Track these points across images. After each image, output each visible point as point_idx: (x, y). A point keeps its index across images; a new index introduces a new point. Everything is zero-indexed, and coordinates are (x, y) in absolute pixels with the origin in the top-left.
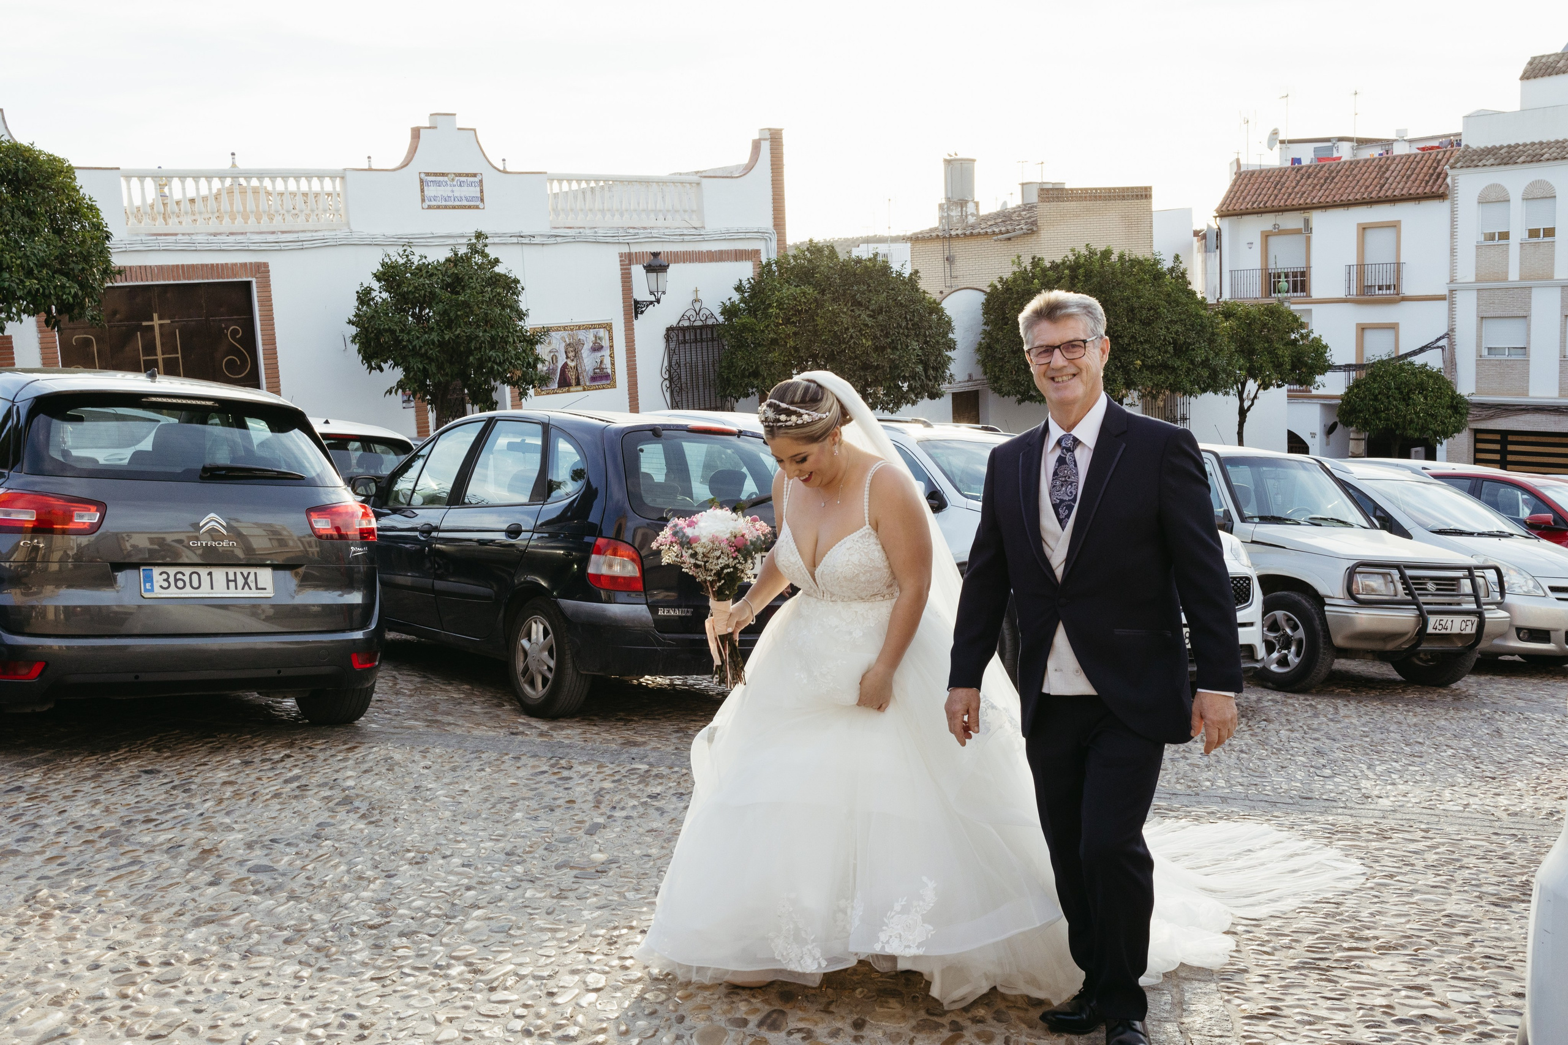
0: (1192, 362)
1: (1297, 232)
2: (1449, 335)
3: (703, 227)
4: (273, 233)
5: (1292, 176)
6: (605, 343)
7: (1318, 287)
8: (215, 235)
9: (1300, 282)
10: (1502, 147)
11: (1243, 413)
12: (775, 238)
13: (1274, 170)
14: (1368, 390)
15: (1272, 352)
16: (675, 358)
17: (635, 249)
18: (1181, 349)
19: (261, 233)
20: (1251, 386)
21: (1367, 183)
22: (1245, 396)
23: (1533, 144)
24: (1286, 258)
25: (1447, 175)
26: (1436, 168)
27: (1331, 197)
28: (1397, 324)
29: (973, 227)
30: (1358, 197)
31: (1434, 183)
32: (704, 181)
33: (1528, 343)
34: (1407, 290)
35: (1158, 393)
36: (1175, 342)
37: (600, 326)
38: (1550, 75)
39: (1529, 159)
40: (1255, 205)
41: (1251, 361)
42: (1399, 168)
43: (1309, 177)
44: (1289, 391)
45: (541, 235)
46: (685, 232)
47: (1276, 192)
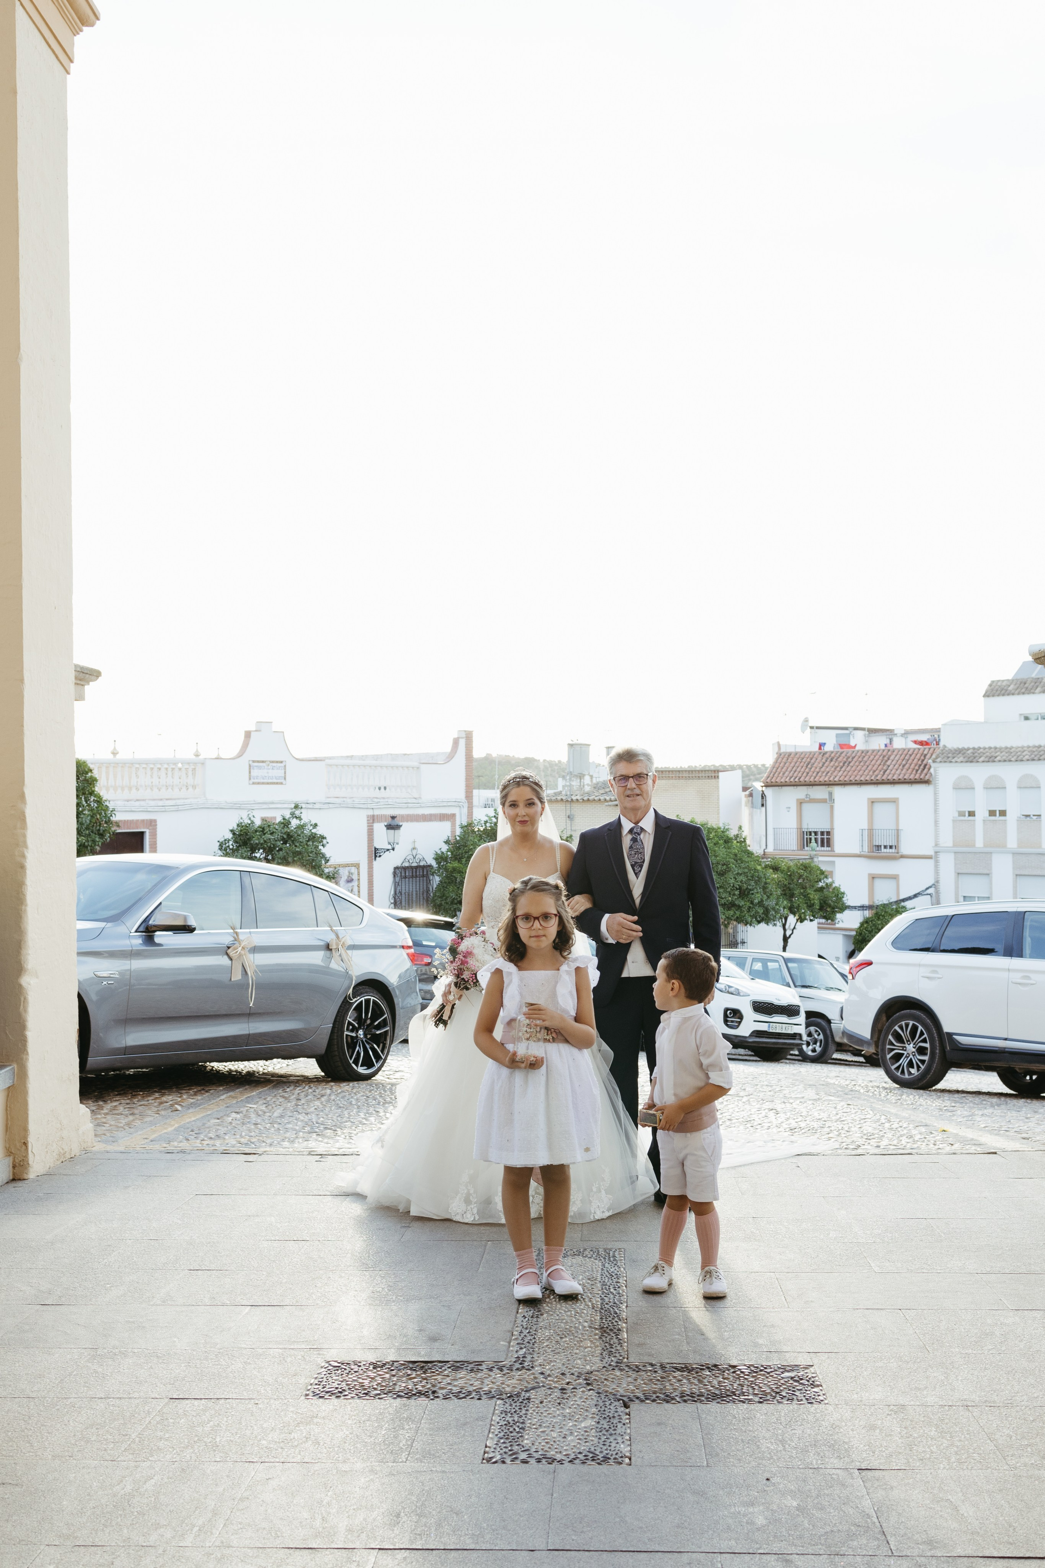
0: (752, 903)
1: (824, 801)
2: (935, 885)
3: (420, 798)
4: (161, 800)
5: (819, 759)
6: (355, 877)
7: (840, 844)
8: (128, 801)
9: (825, 839)
10: (968, 749)
11: (786, 939)
12: (466, 805)
13: (806, 753)
14: (874, 925)
15: (806, 896)
16: (399, 888)
17: (377, 812)
18: (744, 893)
19: (154, 800)
20: (792, 919)
21: (874, 768)
22: (787, 927)
23: (990, 748)
24: (815, 821)
25: (930, 767)
26: (923, 760)
27: (848, 777)
28: (898, 875)
29: (589, 794)
30: (868, 778)
31: (922, 772)
32: (423, 766)
33: (991, 893)
34: (904, 850)
35: (729, 924)
36: (740, 889)
37: (353, 865)
38: (1003, 695)
39: (987, 759)
40: (792, 780)
41: (791, 901)
42: (897, 758)
43: (831, 761)
44: (819, 923)
45: (320, 803)
46: (409, 801)
47: (807, 770)
